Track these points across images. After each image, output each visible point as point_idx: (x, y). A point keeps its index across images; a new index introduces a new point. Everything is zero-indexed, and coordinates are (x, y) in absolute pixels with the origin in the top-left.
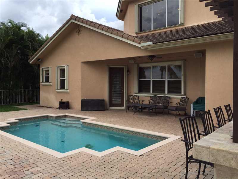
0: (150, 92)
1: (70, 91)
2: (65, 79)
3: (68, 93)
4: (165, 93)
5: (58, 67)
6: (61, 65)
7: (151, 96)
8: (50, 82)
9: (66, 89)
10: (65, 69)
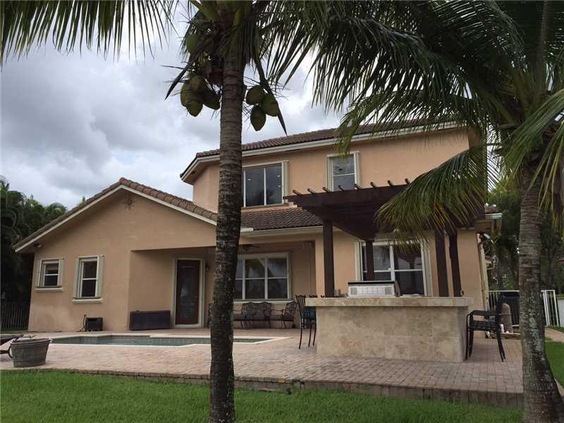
0: (241, 298)
1: (104, 300)
2: (97, 278)
3: (100, 303)
4: (264, 298)
5: (80, 259)
6: (88, 255)
7: (244, 304)
8: (58, 284)
9: (96, 295)
10: (96, 263)
